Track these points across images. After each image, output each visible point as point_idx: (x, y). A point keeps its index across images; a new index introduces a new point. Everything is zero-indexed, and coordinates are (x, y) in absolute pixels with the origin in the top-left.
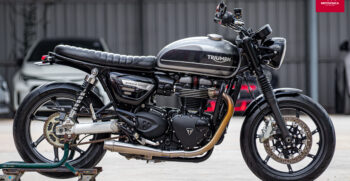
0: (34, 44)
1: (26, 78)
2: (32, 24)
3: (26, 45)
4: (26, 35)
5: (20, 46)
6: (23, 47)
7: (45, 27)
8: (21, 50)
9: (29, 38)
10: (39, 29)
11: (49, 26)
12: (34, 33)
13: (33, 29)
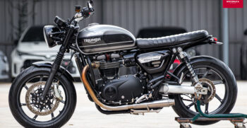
0: (26, 30)
1: (20, 54)
2: (24, 16)
3: (20, 30)
4: (20, 23)
5: (16, 31)
6: (18, 32)
7: (33, 18)
8: (16, 34)
9: (22, 25)
10: (29, 18)
11: (36, 17)
12: (26, 22)
13: (25, 19)
